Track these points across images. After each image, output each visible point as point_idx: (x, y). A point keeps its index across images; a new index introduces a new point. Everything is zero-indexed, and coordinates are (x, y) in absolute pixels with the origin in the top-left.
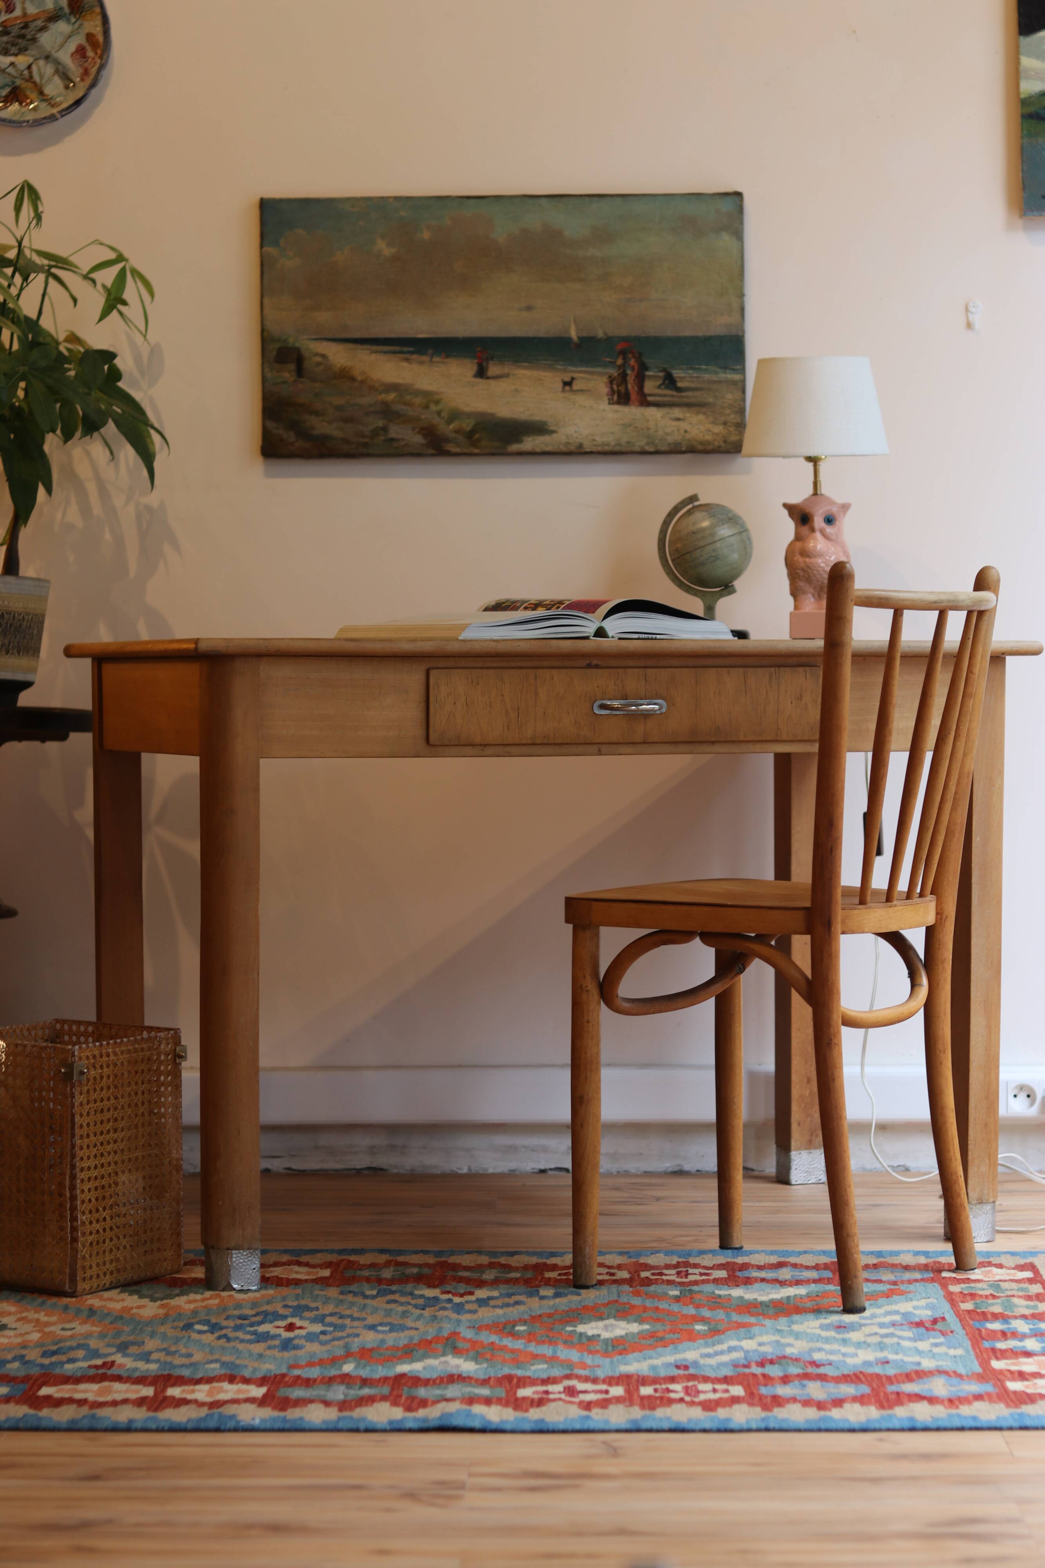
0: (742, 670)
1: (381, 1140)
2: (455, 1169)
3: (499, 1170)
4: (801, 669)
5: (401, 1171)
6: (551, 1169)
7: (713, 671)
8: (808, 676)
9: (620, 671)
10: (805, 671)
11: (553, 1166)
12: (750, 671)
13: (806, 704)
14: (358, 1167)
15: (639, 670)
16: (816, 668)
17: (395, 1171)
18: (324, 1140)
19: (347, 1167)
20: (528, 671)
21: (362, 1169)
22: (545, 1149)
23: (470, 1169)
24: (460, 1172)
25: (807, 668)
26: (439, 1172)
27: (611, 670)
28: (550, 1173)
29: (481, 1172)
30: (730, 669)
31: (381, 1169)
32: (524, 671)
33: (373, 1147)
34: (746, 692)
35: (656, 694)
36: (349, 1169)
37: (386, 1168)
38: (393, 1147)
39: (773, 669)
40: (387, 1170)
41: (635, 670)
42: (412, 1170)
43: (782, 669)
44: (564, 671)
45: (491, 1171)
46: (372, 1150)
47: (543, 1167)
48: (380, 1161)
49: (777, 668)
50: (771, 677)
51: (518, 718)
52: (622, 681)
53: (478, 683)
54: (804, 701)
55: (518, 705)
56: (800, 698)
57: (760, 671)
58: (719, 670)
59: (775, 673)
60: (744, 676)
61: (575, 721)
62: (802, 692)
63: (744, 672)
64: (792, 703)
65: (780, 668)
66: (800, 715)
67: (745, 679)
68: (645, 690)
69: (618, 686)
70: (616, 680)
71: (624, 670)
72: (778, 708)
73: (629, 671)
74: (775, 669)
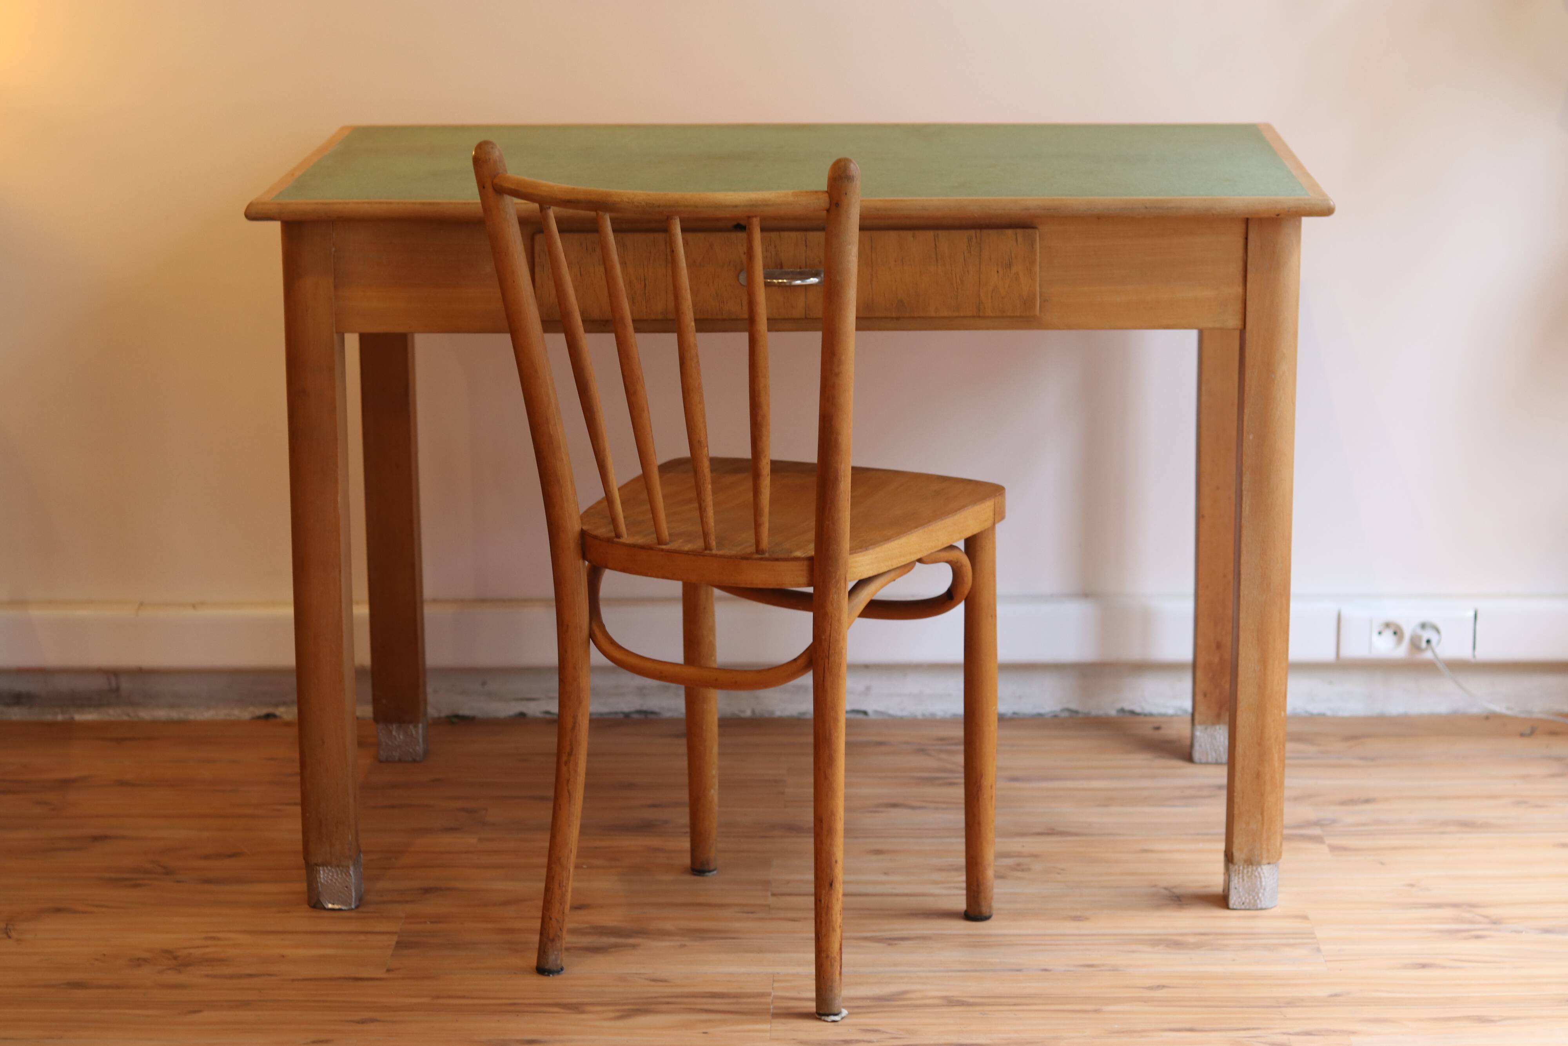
0: (930, 234)
3: (786, 713)
4: (1010, 232)
7: (893, 234)
8: (1020, 240)
10: (1016, 234)
12: (942, 234)
13: (1017, 274)
14: (626, 711)
15: (798, 233)
16: (1030, 231)
17: (668, 715)
19: (613, 711)
20: (656, 235)
21: (630, 713)
23: (753, 712)
24: (743, 715)
25: (1019, 231)
29: (767, 715)
30: (917, 232)
31: (653, 713)
32: (651, 236)
33: (642, 689)
34: (937, 260)
36: (616, 713)
39: (972, 232)
40: (659, 713)
41: (793, 234)
43: (985, 232)
44: (701, 235)
45: (778, 714)
46: (640, 693)
48: (653, 703)
49: (978, 231)
50: (970, 240)
51: (645, 289)
52: (775, 247)
53: (595, 250)
54: (1014, 269)
55: (644, 276)
56: (1010, 265)
57: (955, 234)
58: (904, 233)
59: (976, 237)
60: (935, 239)
61: (716, 293)
62: (1012, 259)
63: (934, 235)
64: (998, 272)
65: (982, 231)
66: (1009, 287)
67: (936, 245)
68: (806, 258)
69: (771, 253)
70: (768, 246)
71: (778, 233)
72: (980, 279)
73: (785, 234)
74: (976, 233)
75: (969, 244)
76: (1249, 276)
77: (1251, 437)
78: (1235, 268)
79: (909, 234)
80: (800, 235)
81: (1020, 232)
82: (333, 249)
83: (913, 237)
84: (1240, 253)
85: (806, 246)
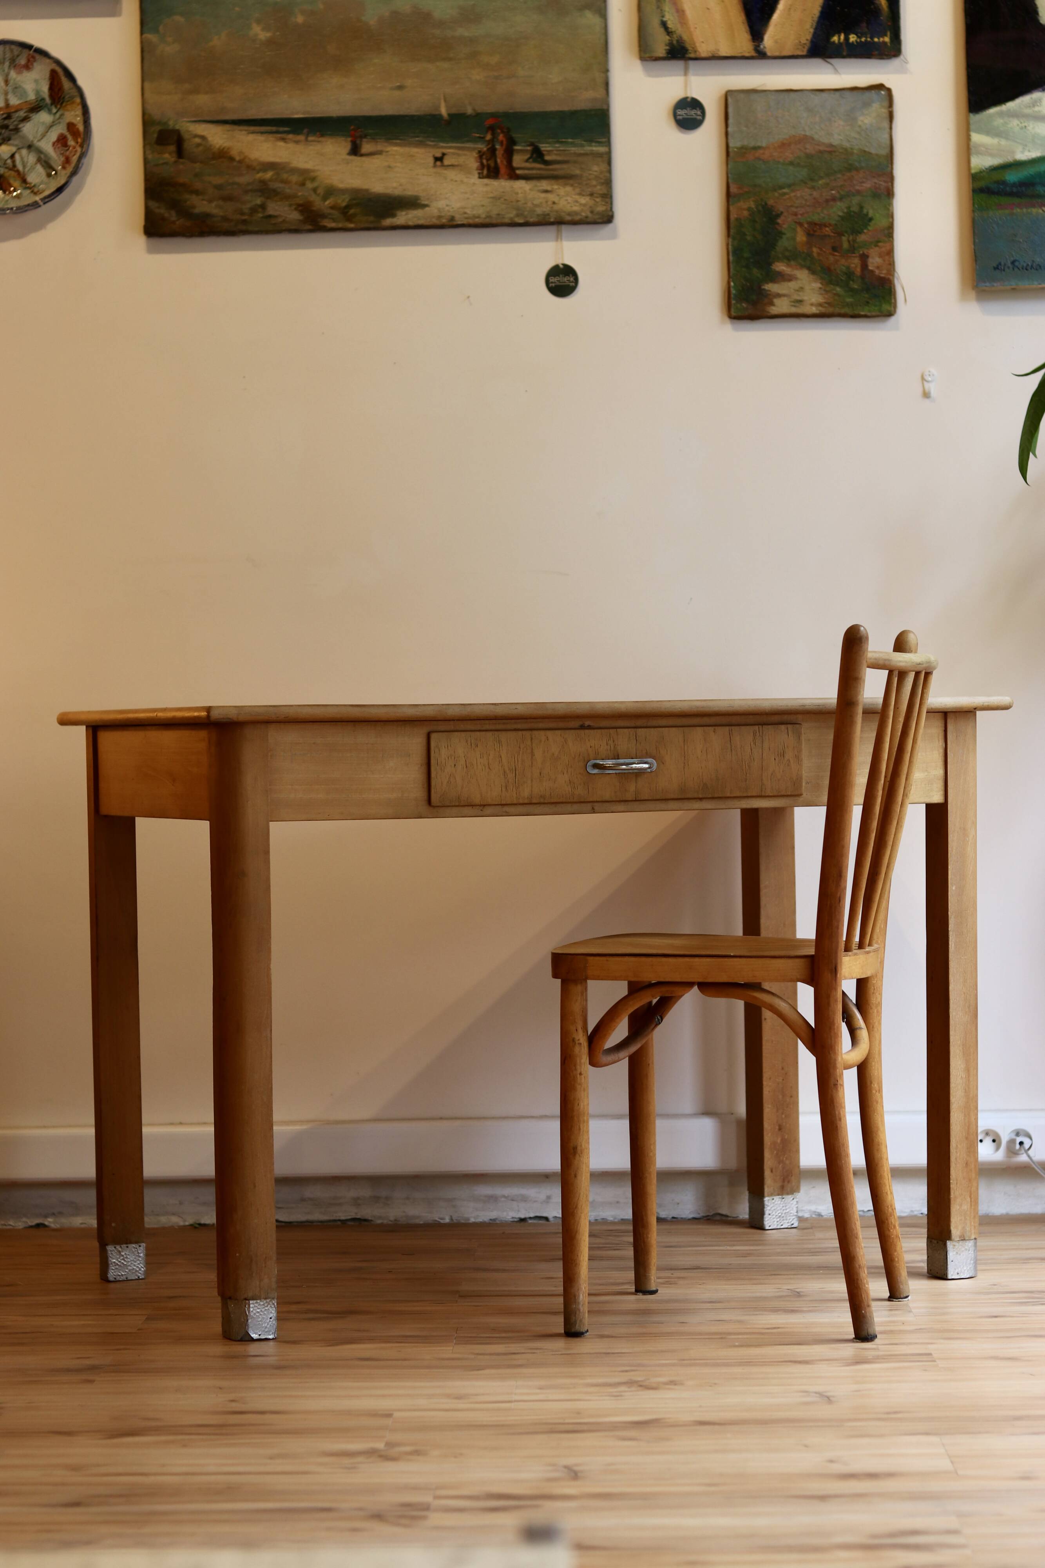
0: (727, 728)
1: (365, 1192)
2: (437, 1219)
3: (480, 1220)
4: (783, 727)
5: (385, 1222)
6: (530, 1218)
7: (700, 729)
8: (791, 733)
9: (612, 731)
10: (787, 729)
11: (532, 1215)
12: (735, 729)
13: (789, 760)
14: (343, 1218)
16: (798, 726)
17: (379, 1222)
18: (311, 1192)
19: (332, 1218)
20: (524, 732)
21: (347, 1220)
22: (524, 1199)
23: (452, 1219)
24: (442, 1221)
26: (421, 1223)
27: (602, 731)
28: (530, 1221)
29: (463, 1221)
30: (716, 728)
31: (366, 1220)
32: (520, 733)
33: (358, 1198)
34: (731, 749)
35: (647, 753)
36: (335, 1221)
37: (370, 1219)
38: (376, 1199)
39: (757, 727)
40: (371, 1220)
41: (626, 730)
42: (396, 1220)
43: (765, 727)
44: (558, 732)
45: (472, 1220)
46: (356, 1202)
47: (523, 1216)
48: (366, 1212)
49: (760, 726)
50: (754, 735)
51: (516, 778)
52: (613, 740)
53: (477, 745)
54: (787, 757)
55: (515, 765)
56: (783, 755)
57: (744, 729)
58: (706, 729)
59: (759, 731)
60: (730, 734)
61: (570, 780)
62: (785, 749)
63: (730, 729)
64: (775, 759)
65: (763, 726)
66: (783, 771)
67: (731, 738)
68: (635, 748)
69: (609, 745)
70: (608, 740)
71: (616, 730)
72: (762, 764)
74: (759, 728)
75: (754, 737)
76: (949, 761)
78: (939, 754)
79: (713, 729)
83: (714, 732)
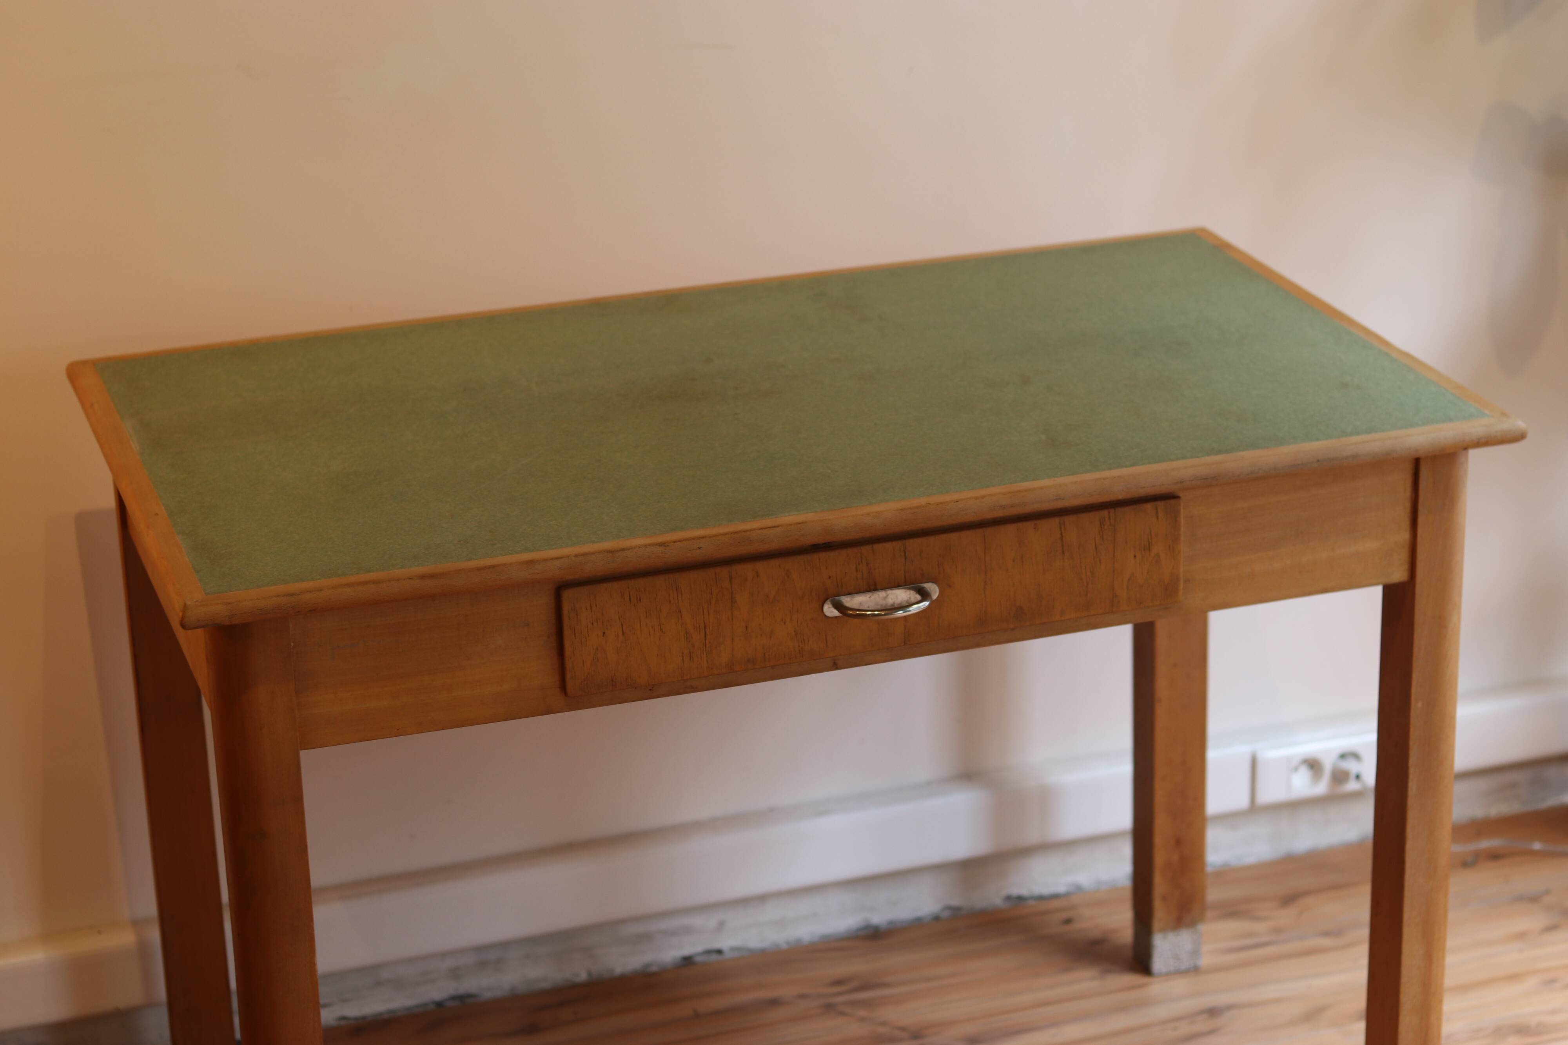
0: (1055, 521)
2: (570, 978)
3: (628, 970)
4: (1149, 507)
5: (498, 994)
6: (698, 955)
7: (1011, 529)
8: (1161, 514)
9: (865, 549)
10: (1156, 508)
11: (699, 951)
12: (1069, 520)
13: (1157, 556)
14: (438, 1000)
15: (894, 543)
16: (1173, 502)
17: (490, 996)
19: (421, 1003)
21: (443, 1001)
24: (578, 980)
26: (549, 986)
27: (850, 551)
28: (697, 959)
29: (605, 976)
30: (1039, 522)
31: (471, 996)
32: (711, 572)
33: (458, 969)
34: (1063, 552)
35: (923, 576)
36: (426, 1005)
37: (475, 994)
38: (484, 966)
39: (1105, 513)
40: (476, 997)
41: (888, 545)
42: (511, 991)
43: (1119, 510)
44: (775, 562)
45: (619, 972)
46: (457, 975)
47: (687, 955)
48: (467, 986)
49: (1112, 511)
50: (1101, 523)
51: (705, 640)
52: (867, 564)
53: (640, 600)
54: (1154, 551)
55: (704, 621)
56: (1148, 547)
57: (1084, 517)
58: (1021, 525)
59: (1109, 518)
60: (1061, 528)
61: (795, 631)
62: (1151, 539)
63: (1060, 523)
64: (1135, 556)
65: (1117, 509)
66: (1148, 572)
67: (1061, 534)
68: (905, 572)
69: (862, 572)
70: (859, 564)
71: (870, 546)
72: (1114, 567)
73: (879, 547)
74: (1109, 513)
75: (1101, 528)
76: (1421, 519)
77: (1420, 705)
78: (1402, 513)
79: (1029, 525)
80: (897, 545)
81: (1160, 504)
82: (292, 644)
83: (1035, 528)
84: (1408, 493)
85: (905, 559)
